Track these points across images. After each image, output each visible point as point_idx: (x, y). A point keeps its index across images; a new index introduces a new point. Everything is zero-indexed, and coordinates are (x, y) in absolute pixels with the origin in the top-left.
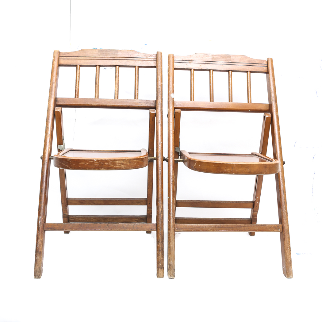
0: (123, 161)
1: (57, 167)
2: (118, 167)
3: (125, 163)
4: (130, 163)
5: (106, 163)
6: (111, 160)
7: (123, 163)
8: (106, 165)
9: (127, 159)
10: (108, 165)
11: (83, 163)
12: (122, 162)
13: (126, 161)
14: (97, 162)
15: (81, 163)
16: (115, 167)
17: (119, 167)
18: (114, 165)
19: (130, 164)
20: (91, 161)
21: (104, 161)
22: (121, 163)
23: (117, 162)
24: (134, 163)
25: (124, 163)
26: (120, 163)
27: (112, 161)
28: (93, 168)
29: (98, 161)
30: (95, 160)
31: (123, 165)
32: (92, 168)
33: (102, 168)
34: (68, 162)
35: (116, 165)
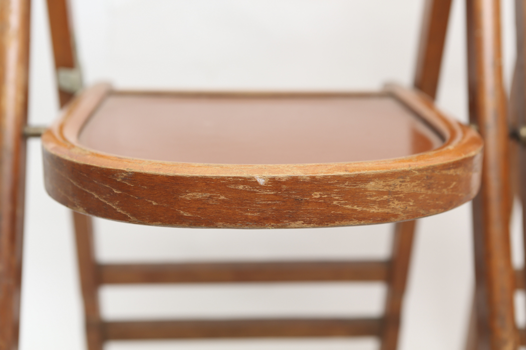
0: (398, 182)
1: (64, 202)
2: (374, 210)
3: (408, 187)
4: (429, 187)
5: (316, 195)
6: (340, 179)
7: (398, 189)
8: (317, 202)
9: (419, 170)
10: (327, 203)
11: (199, 196)
12: (395, 186)
13: (413, 180)
14: (271, 189)
15: (189, 196)
16: (362, 212)
17: (381, 210)
18: (353, 204)
19: (429, 192)
20: (241, 187)
21: (304, 182)
22: (388, 193)
23: (371, 186)
24: (446, 186)
25: (406, 191)
26: (383, 193)
27: (346, 186)
28: (252, 221)
29: (275, 183)
30: (261, 182)
31: (399, 199)
32: (247, 218)
33: (295, 220)
34: (120, 186)
35: (367, 204)
